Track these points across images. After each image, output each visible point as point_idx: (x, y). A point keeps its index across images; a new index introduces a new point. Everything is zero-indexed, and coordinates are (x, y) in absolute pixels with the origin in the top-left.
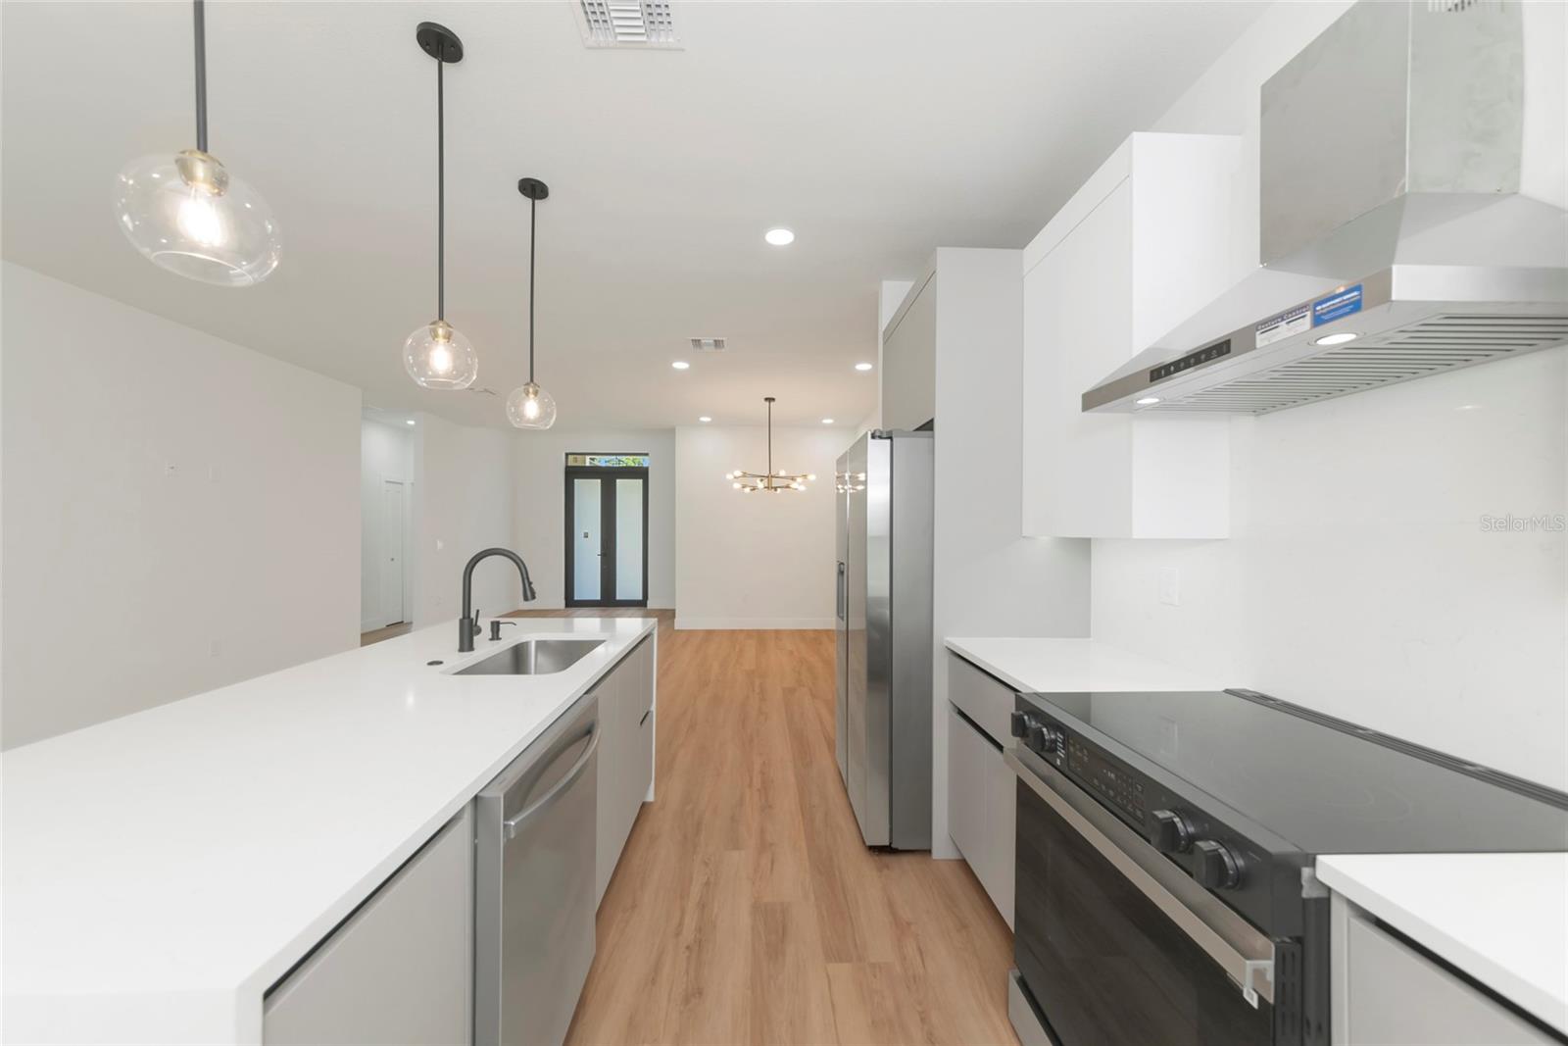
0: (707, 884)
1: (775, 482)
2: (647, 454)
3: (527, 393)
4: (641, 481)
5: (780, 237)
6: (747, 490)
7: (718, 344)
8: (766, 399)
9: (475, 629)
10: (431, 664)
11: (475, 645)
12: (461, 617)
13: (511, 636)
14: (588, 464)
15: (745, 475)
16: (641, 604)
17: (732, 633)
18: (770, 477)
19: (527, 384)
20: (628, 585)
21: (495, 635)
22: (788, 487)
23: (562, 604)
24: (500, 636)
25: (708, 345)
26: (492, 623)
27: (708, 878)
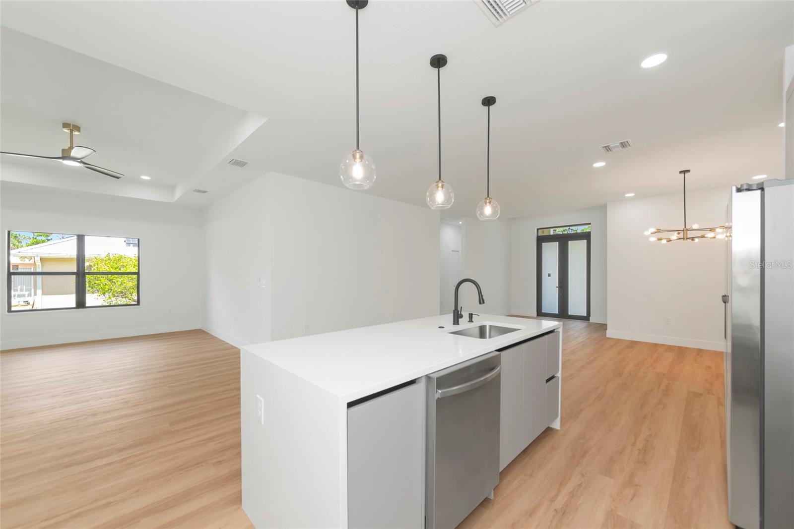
0: (580, 485)
1: (690, 234)
2: (590, 224)
3: (486, 203)
4: (585, 241)
5: (654, 61)
6: (664, 241)
7: (623, 145)
8: (681, 172)
9: (460, 316)
10: (440, 327)
11: (460, 323)
12: (454, 309)
13: (478, 322)
14: (552, 233)
15: (659, 231)
16: (587, 318)
17: (655, 346)
18: (685, 230)
19: (486, 199)
20: (577, 306)
21: (471, 320)
22: (703, 237)
23: (535, 314)
24: (473, 320)
25: (617, 147)
26: (470, 314)
27: (582, 483)
